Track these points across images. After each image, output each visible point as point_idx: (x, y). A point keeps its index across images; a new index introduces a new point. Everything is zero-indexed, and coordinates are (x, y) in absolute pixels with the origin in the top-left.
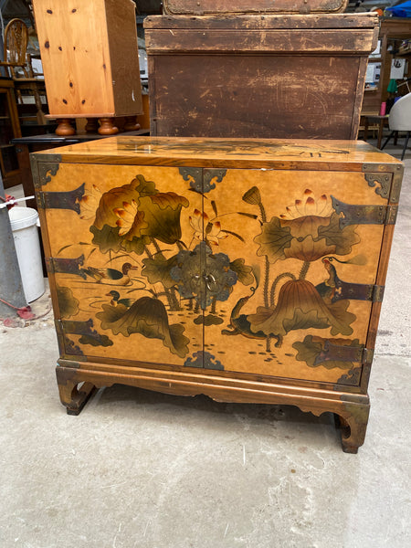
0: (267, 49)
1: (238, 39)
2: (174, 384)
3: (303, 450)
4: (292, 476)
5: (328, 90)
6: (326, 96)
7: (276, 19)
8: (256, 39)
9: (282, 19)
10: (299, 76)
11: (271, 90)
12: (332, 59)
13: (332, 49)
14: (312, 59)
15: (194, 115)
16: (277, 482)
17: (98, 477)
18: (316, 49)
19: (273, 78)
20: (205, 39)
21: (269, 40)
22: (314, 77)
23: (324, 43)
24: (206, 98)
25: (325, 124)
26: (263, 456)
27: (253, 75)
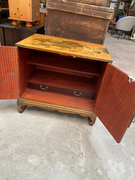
0: (82, 14)
1: (74, 9)
2: (49, 107)
3: (80, 125)
4: (77, 130)
5: (98, 28)
6: (97, 30)
7: (86, 5)
8: (79, 10)
9: (88, 6)
10: (90, 23)
11: (82, 26)
12: (100, 20)
13: (100, 17)
14: (94, 19)
15: (59, 30)
16: (73, 132)
17: (29, 129)
18: (96, 16)
19: (83, 23)
20: (64, 7)
21: (83, 11)
22: (94, 24)
23: (98, 15)
24: (63, 25)
25: (96, 38)
26: (70, 126)
27: (77, 21)
